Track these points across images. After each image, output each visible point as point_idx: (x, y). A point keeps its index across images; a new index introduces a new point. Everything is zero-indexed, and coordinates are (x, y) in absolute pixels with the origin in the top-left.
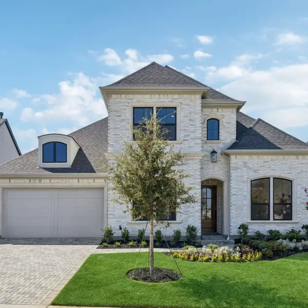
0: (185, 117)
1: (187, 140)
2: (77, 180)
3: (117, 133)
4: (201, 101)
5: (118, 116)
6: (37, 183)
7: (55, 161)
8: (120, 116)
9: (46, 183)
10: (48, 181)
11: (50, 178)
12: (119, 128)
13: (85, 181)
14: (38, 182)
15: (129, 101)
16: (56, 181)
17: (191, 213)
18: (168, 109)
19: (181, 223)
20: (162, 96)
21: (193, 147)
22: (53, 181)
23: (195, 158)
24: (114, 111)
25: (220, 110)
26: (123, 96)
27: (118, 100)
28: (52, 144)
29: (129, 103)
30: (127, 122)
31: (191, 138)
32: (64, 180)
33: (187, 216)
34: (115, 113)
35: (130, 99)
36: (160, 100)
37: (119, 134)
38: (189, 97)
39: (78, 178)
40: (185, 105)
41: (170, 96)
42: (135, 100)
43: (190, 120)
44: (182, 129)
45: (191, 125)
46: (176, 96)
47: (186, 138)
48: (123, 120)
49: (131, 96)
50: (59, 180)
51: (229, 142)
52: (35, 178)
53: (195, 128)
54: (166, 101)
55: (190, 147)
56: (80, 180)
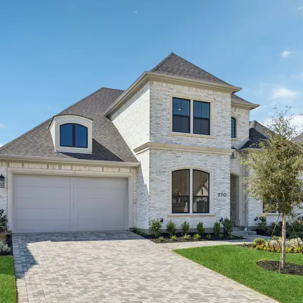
0: (218, 113)
1: (219, 136)
2: (101, 168)
3: (158, 122)
4: (230, 100)
5: (158, 104)
6: (56, 170)
7: (74, 145)
8: (162, 105)
9: (67, 170)
10: (69, 167)
11: (72, 165)
12: (160, 117)
13: (110, 170)
14: (57, 168)
15: (170, 90)
16: (77, 168)
17: (223, 206)
18: (203, 103)
19: (214, 216)
20: (199, 90)
21: (225, 143)
22: (74, 168)
23: (227, 154)
24: (156, 99)
25: (237, 110)
26: (164, 84)
27: (159, 88)
28: (71, 126)
29: (169, 92)
30: (167, 111)
31: (223, 135)
32: (87, 167)
33: (219, 209)
34: (156, 101)
35: (170, 88)
36: (197, 93)
37: (159, 124)
38: (222, 95)
39: (103, 167)
40: (218, 101)
41: (206, 91)
42: (175, 90)
43: (222, 117)
44: (216, 124)
45: (223, 122)
46: (211, 92)
47: (219, 134)
48: (164, 110)
49: (171, 86)
50: (82, 168)
51: (243, 140)
52: (54, 163)
53: (226, 125)
54: (202, 95)
55: (222, 142)
56: (104, 168)
